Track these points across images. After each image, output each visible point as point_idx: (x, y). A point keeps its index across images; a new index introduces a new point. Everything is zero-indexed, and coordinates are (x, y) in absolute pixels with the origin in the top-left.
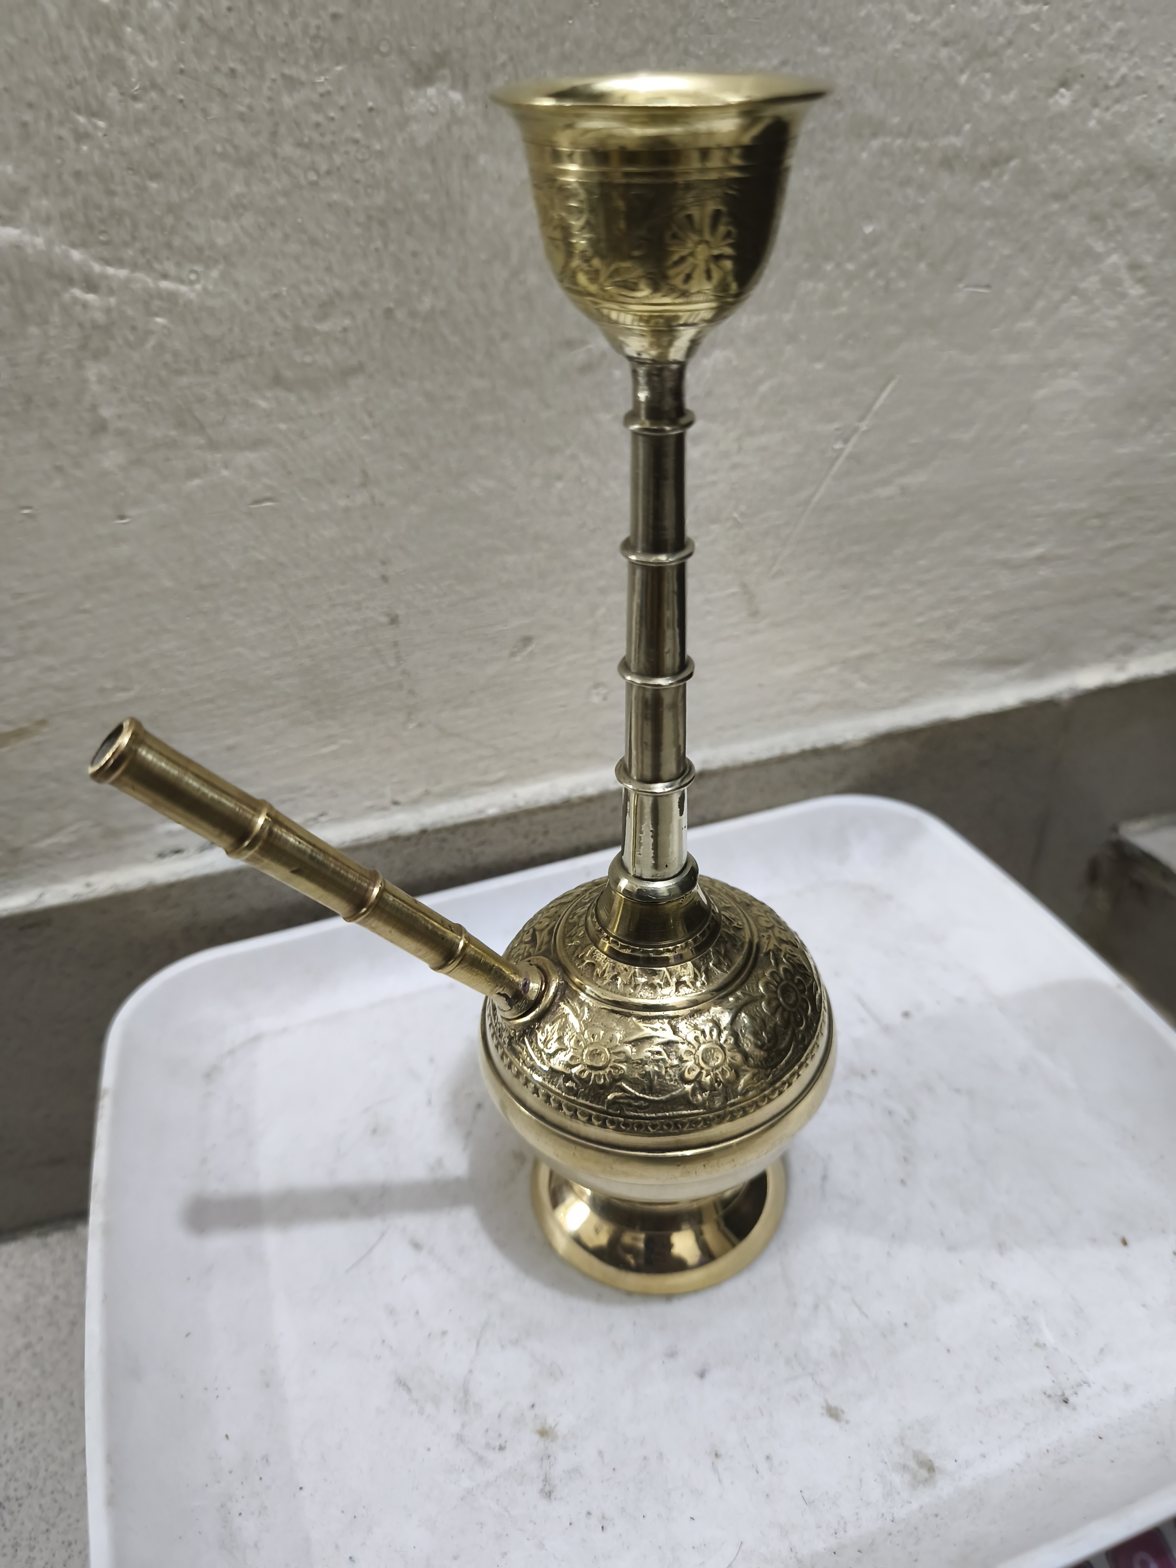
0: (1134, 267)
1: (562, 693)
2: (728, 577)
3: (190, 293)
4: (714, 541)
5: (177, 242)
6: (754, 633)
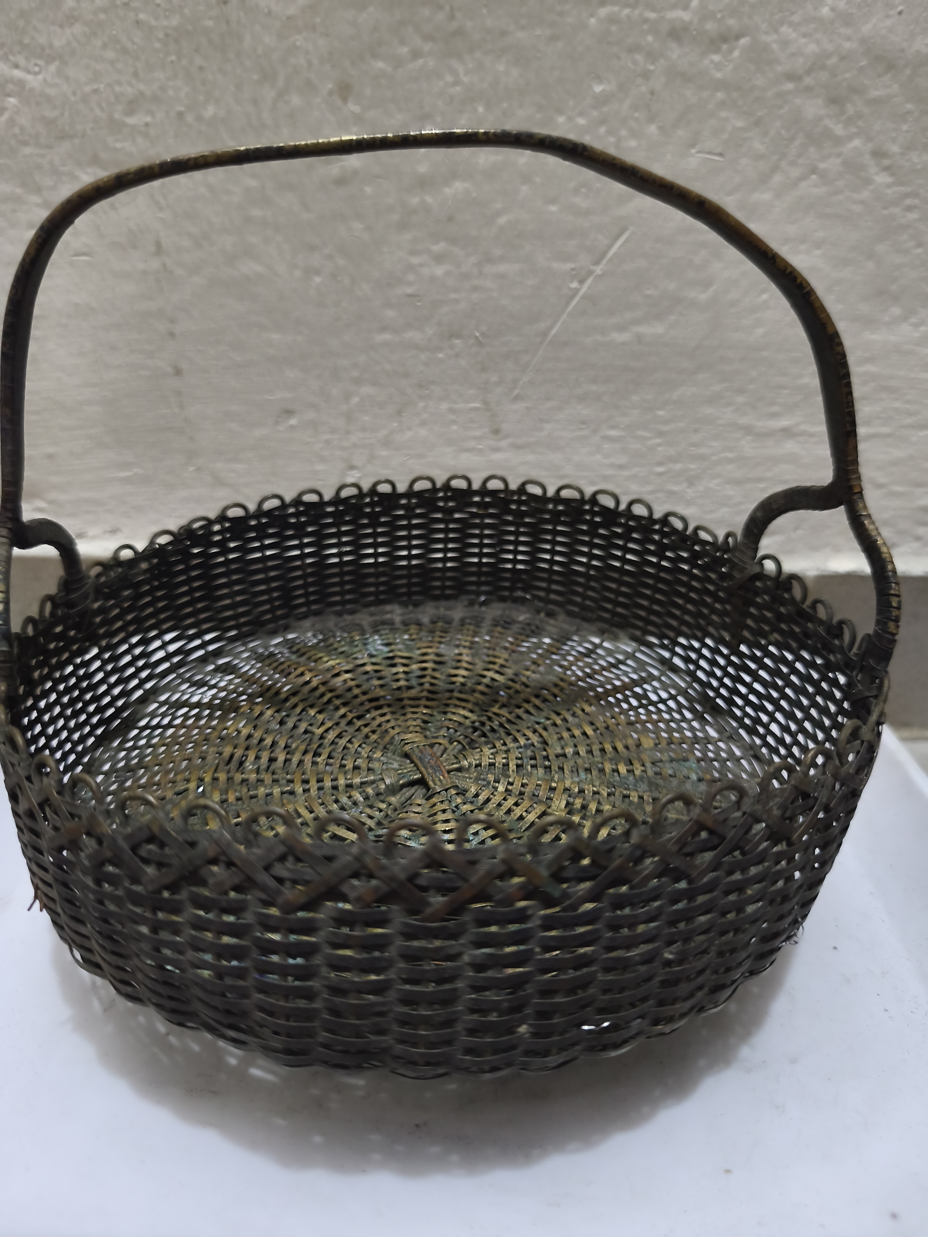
0: (878, 154)
1: (319, 467)
2: (471, 392)
3: (33, 81)
4: (457, 355)
5: (27, 41)
6: (496, 450)
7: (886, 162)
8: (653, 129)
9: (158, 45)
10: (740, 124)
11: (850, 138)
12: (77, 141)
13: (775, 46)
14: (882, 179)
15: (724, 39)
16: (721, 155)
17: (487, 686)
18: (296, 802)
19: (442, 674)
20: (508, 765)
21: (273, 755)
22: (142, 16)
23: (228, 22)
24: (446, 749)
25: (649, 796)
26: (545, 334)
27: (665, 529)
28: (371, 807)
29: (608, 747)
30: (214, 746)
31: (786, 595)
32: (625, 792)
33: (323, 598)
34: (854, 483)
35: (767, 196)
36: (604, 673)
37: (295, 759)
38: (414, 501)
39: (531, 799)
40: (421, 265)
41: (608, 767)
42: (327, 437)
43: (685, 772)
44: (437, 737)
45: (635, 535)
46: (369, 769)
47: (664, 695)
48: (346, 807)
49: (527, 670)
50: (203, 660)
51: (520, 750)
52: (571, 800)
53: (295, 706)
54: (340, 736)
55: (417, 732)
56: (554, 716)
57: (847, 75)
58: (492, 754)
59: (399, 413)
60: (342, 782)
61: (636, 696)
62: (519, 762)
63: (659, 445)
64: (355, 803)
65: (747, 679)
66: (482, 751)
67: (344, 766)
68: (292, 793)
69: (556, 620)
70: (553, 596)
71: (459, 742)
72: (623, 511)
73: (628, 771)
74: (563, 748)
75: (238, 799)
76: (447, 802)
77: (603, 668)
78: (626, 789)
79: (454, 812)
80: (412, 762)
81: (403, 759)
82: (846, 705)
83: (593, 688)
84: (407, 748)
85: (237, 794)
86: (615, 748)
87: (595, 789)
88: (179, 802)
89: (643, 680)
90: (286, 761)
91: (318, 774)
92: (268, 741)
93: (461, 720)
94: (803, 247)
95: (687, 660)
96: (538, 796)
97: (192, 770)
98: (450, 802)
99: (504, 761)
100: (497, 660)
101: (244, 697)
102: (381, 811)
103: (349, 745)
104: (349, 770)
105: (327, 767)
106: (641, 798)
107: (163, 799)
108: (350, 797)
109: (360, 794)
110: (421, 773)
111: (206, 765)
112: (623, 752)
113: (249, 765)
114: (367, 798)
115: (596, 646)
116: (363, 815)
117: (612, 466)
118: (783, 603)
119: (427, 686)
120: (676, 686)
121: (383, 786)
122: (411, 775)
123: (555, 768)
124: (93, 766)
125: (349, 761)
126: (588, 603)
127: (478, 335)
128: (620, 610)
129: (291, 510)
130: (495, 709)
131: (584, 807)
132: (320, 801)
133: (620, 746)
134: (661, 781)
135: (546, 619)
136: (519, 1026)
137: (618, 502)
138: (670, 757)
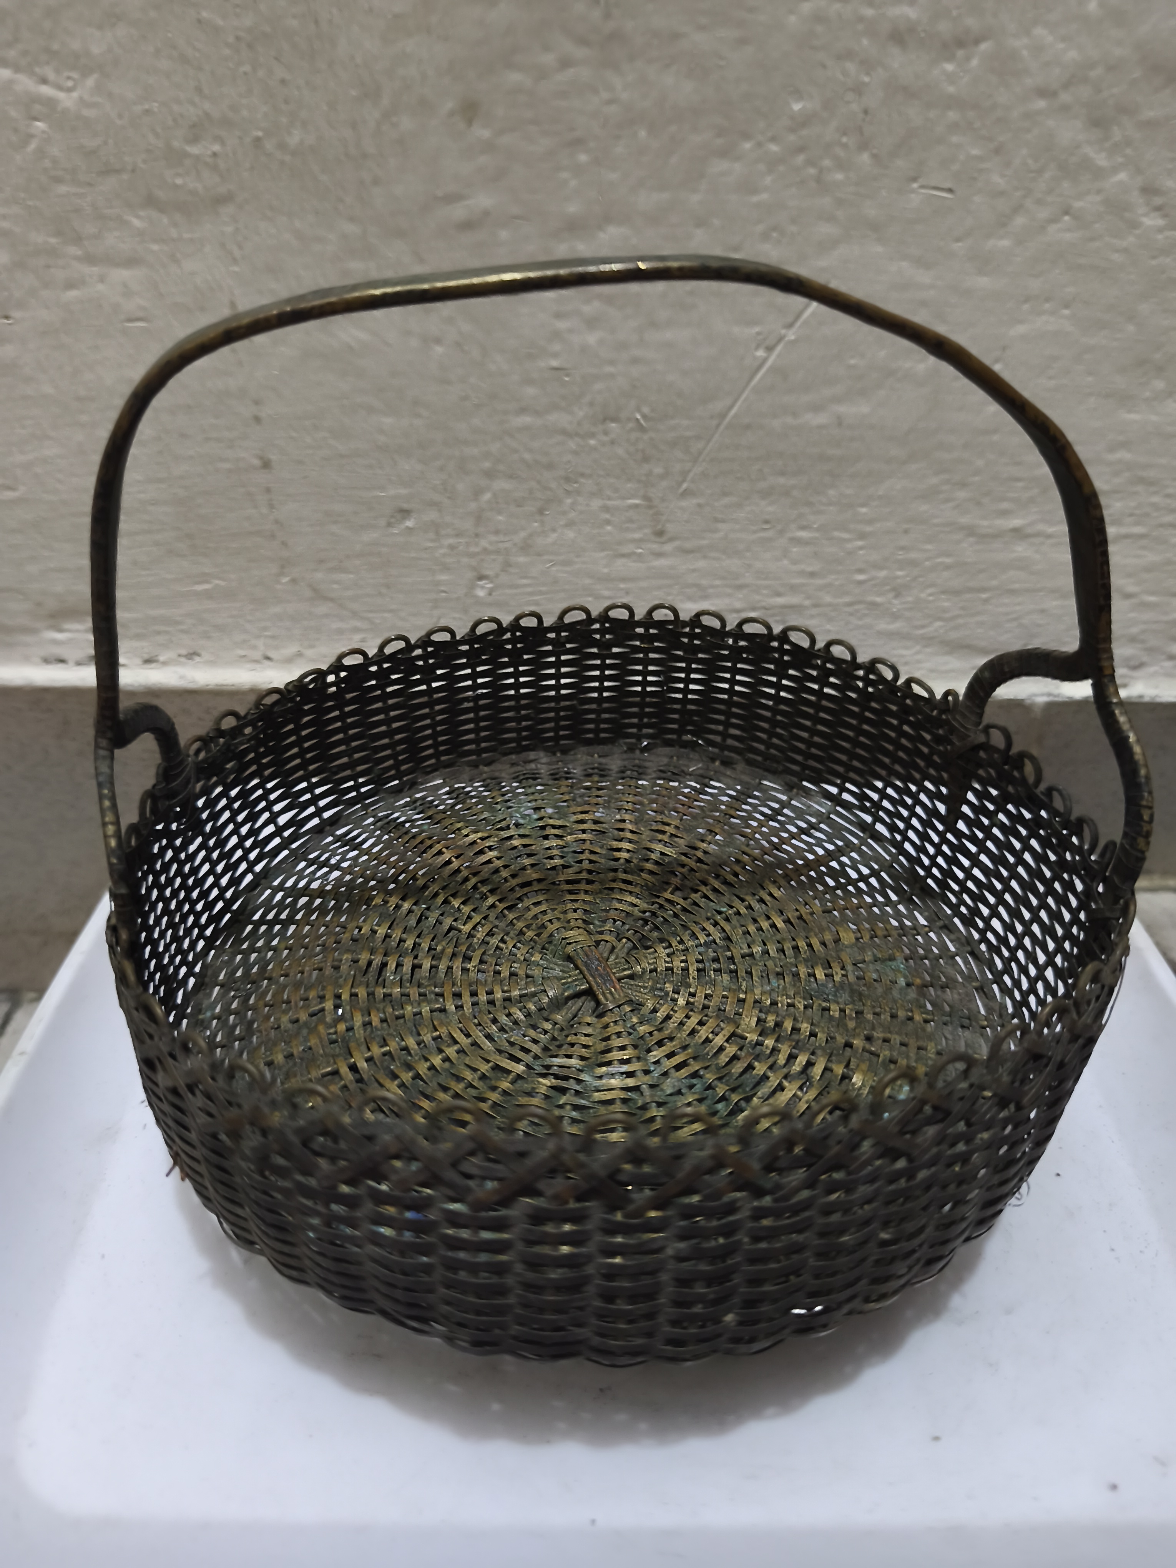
0: (1149, 190)
1: (444, 577)
2: (629, 485)
3: (67, 100)
4: (613, 442)
5: (55, 46)
6: (659, 555)
7: (1158, 201)
8: (865, 157)
9: (227, 52)
10: (975, 152)
11: (1115, 170)
12: (125, 177)
13: (1025, 53)
14: (1152, 221)
15: (960, 43)
16: (950, 191)
17: (657, 863)
18: (449, 1024)
19: (602, 847)
20: (688, 970)
21: (416, 961)
22: (204, 14)
23: (316, 22)
24: (613, 948)
25: (851, 1010)
26: (723, 416)
27: (871, 677)
28: (534, 1027)
29: (802, 944)
30: (348, 951)
31: (1016, 774)
32: (824, 1004)
33: (455, 747)
34: (1105, 664)
35: (1005, 243)
36: (794, 841)
37: (442, 967)
38: (563, 634)
39: (717, 1016)
40: (571, 331)
41: (803, 971)
42: (451, 541)
43: (891, 976)
44: (601, 933)
45: (832, 680)
46: (528, 976)
47: (865, 871)
48: (506, 1028)
49: (703, 841)
50: (319, 831)
51: (701, 949)
52: (763, 1016)
53: (436, 895)
54: (490, 934)
55: (579, 928)
56: (737, 903)
57: (1115, 90)
58: (668, 955)
59: (541, 512)
60: (499, 995)
61: (833, 874)
62: (700, 966)
63: (861, 548)
64: (516, 1023)
65: (966, 863)
66: (656, 951)
67: (499, 973)
68: (443, 1010)
69: (734, 769)
70: (730, 742)
71: (628, 939)
72: (819, 650)
73: (826, 975)
74: (749, 947)
75: (383, 1021)
76: (621, 1023)
77: (793, 836)
78: (825, 1000)
79: (630, 1034)
80: (577, 967)
81: (566, 963)
82: (1082, 916)
83: (780, 863)
84: (570, 949)
85: (382, 1015)
86: (810, 945)
87: (789, 1001)
88: (316, 1027)
89: (840, 851)
90: (432, 967)
91: (470, 985)
92: (409, 943)
93: (629, 909)
94: (1047, 306)
95: (892, 828)
96: (724, 1011)
97: (325, 984)
98: (624, 1021)
99: (683, 964)
100: (667, 828)
101: (373, 883)
102: (546, 1032)
103: (502, 945)
104: (505, 979)
105: (480, 975)
106: (842, 1011)
107: (297, 1021)
108: (509, 1015)
109: (520, 1010)
110: (588, 982)
111: (341, 977)
112: (819, 951)
113: (389, 974)
114: (528, 1015)
115: (783, 805)
116: (527, 1038)
117: (802, 573)
118: (1012, 781)
119: (586, 865)
120: (878, 858)
121: (546, 1000)
122: (577, 985)
123: (742, 973)
124: (205, 976)
125: (505, 965)
126: (773, 751)
127: (639, 417)
128: (812, 763)
129: (418, 652)
130: (667, 895)
131: (778, 1025)
132: (476, 1021)
133: (815, 942)
134: (865, 989)
135: (722, 769)
136: (726, 1314)
137: (813, 641)
138: (874, 955)
